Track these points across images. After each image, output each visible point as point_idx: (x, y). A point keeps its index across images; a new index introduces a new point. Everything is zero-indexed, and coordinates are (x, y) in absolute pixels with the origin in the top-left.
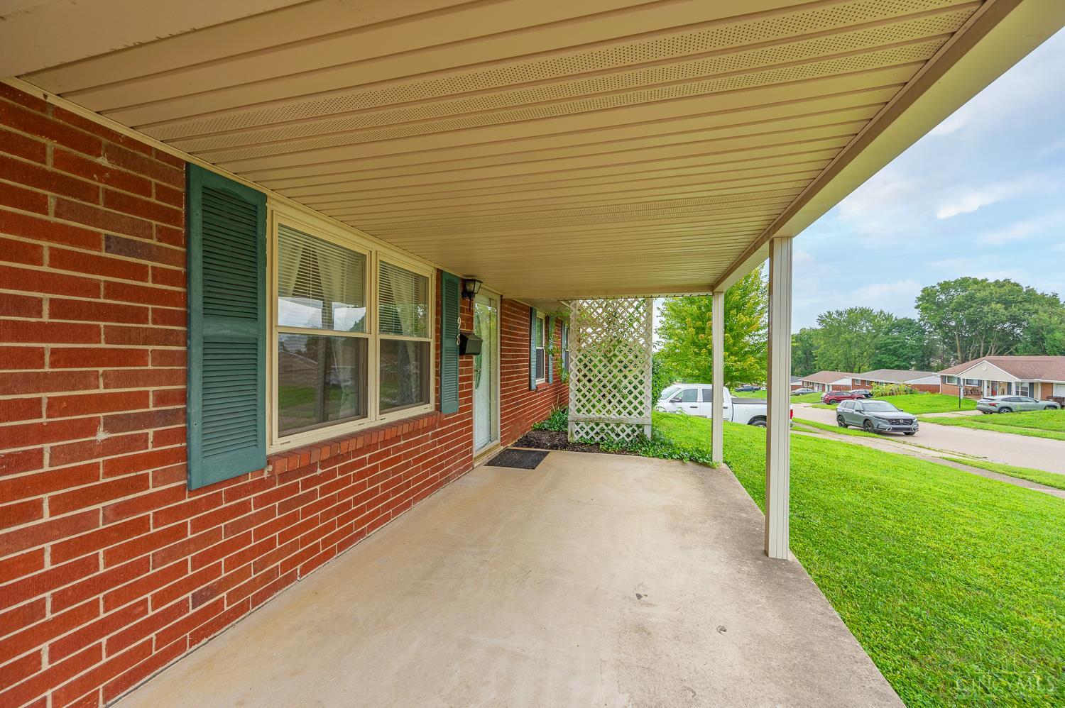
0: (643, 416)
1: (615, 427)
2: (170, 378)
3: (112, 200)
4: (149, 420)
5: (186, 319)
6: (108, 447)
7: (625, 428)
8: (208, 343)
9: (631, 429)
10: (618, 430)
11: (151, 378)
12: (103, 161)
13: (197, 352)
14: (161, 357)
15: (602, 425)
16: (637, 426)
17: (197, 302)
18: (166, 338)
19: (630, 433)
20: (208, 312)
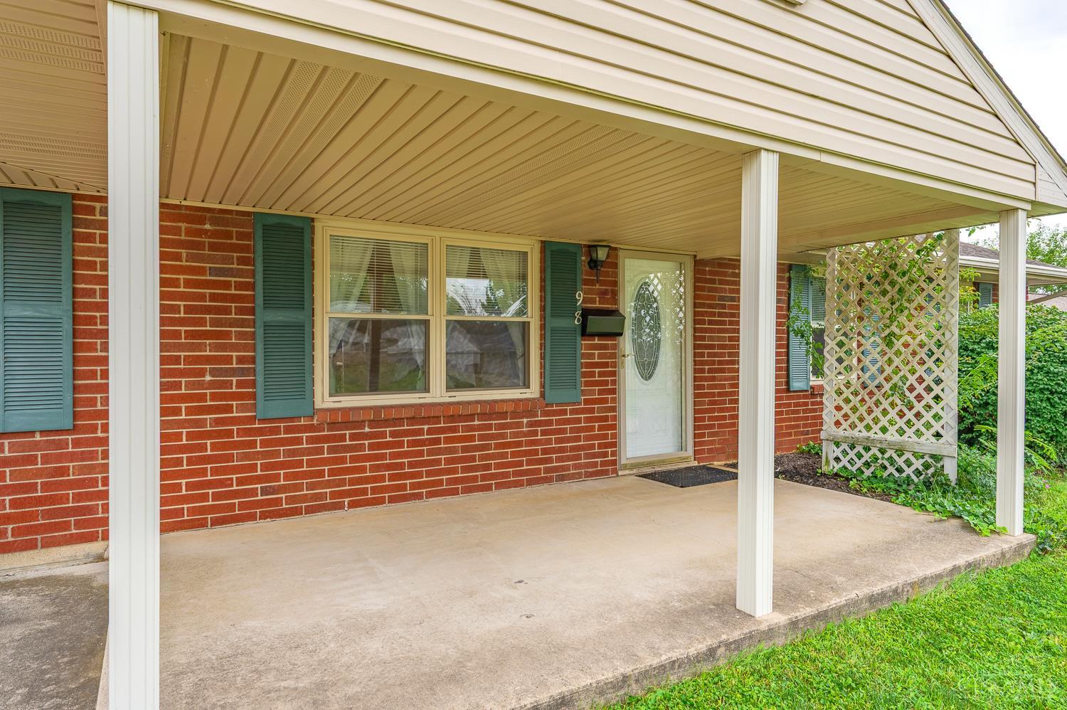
0: (942, 440)
1: (895, 456)
2: (245, 348)
3: (213, 247)
4: (233, 372)
5: (252, 311)
6: (212, 385)
7: (913, 459)
8: (267, 326)
9: (922, 461)
10: (900, 462)
11: (234, 347)
12: (207, 227)
13: (260, 332)
14: (240, 335)
15: (874, 451)
16: (932, 456)
17: (260, 300)
18: (242, 323)
19: (921, 468)
20: (267, 305)
